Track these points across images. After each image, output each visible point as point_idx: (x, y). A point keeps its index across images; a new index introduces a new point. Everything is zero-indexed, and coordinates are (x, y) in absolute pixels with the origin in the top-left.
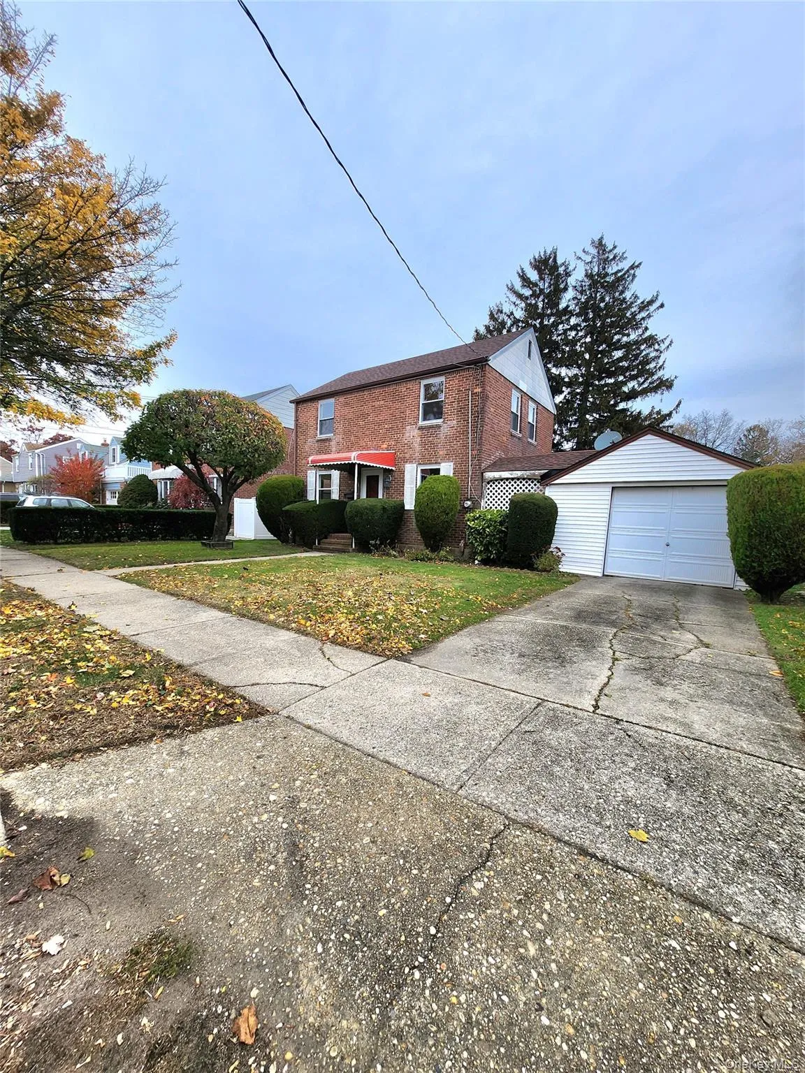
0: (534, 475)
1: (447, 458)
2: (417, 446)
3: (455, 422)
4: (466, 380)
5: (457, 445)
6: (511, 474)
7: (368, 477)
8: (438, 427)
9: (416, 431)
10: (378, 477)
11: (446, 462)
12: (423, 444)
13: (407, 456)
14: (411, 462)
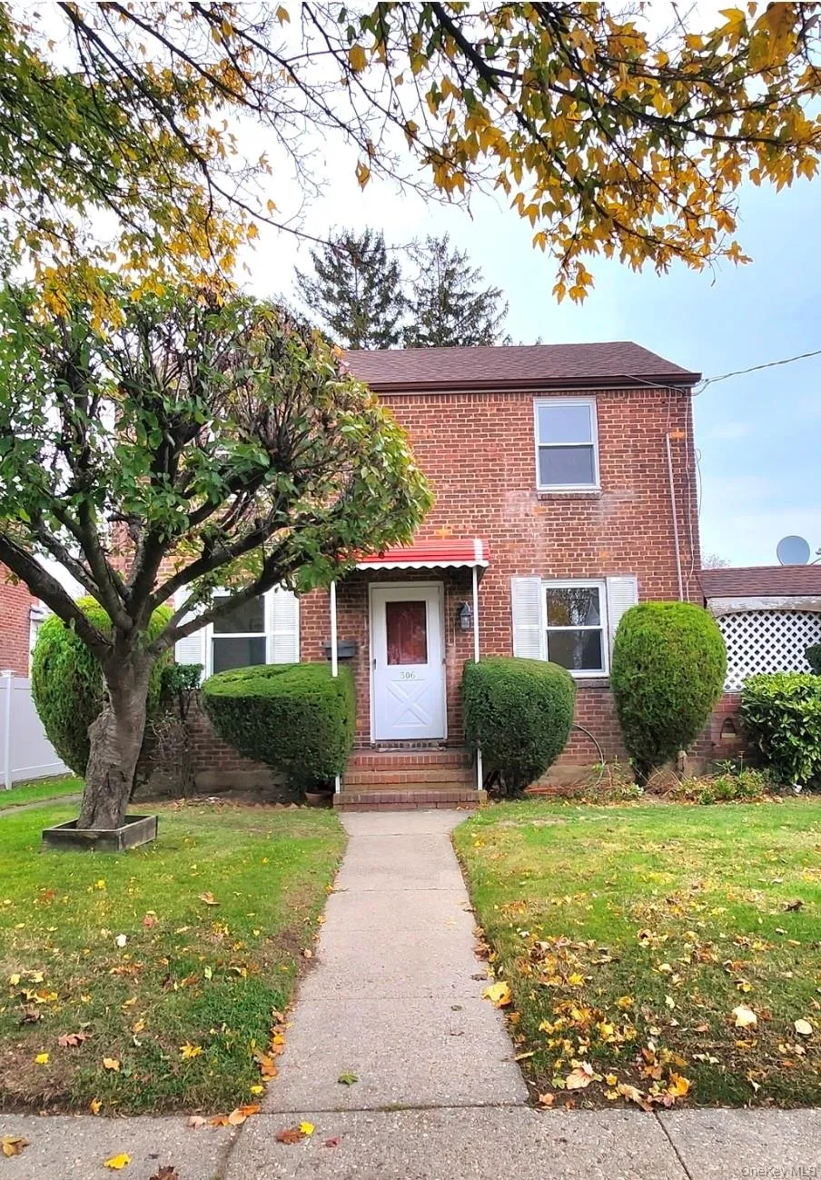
0: (810, 604)
1: (620, 564)
2: (540, 541)
3: (631, 492)
4: (649, 411)
5: (643, 540)
6: (765, 603)
7: (389, 606)
8: (592, 499)
9: (534, 504)
10: (421, 605)
11: (618, 575)
12: (555, 534)
13: (514, 557)
14: (523, 573)
